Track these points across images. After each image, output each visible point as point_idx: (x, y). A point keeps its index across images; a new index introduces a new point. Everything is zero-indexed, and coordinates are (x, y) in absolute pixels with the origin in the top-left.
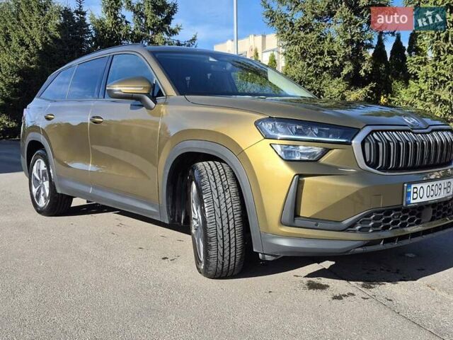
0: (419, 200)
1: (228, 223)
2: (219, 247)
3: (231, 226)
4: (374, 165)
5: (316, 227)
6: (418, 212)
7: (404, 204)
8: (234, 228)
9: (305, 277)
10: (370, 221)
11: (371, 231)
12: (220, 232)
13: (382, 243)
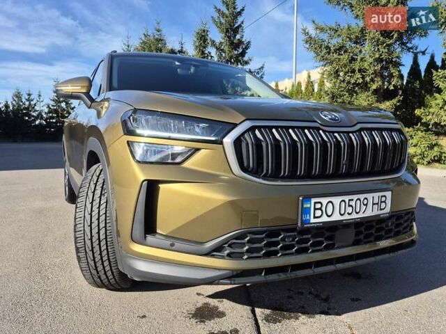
0: (325, 219)
1: (99, 233)
2: (89, 260)
3: (102, 237)
4: (256, 172)
5: (171, 248)
6: (328, 234)
7: (299, 224)
8: (106, 238)
9: (207, 296)
10: (244, 245)
11: (245, 257)
12: (88, 243)
13: (263, 274)
